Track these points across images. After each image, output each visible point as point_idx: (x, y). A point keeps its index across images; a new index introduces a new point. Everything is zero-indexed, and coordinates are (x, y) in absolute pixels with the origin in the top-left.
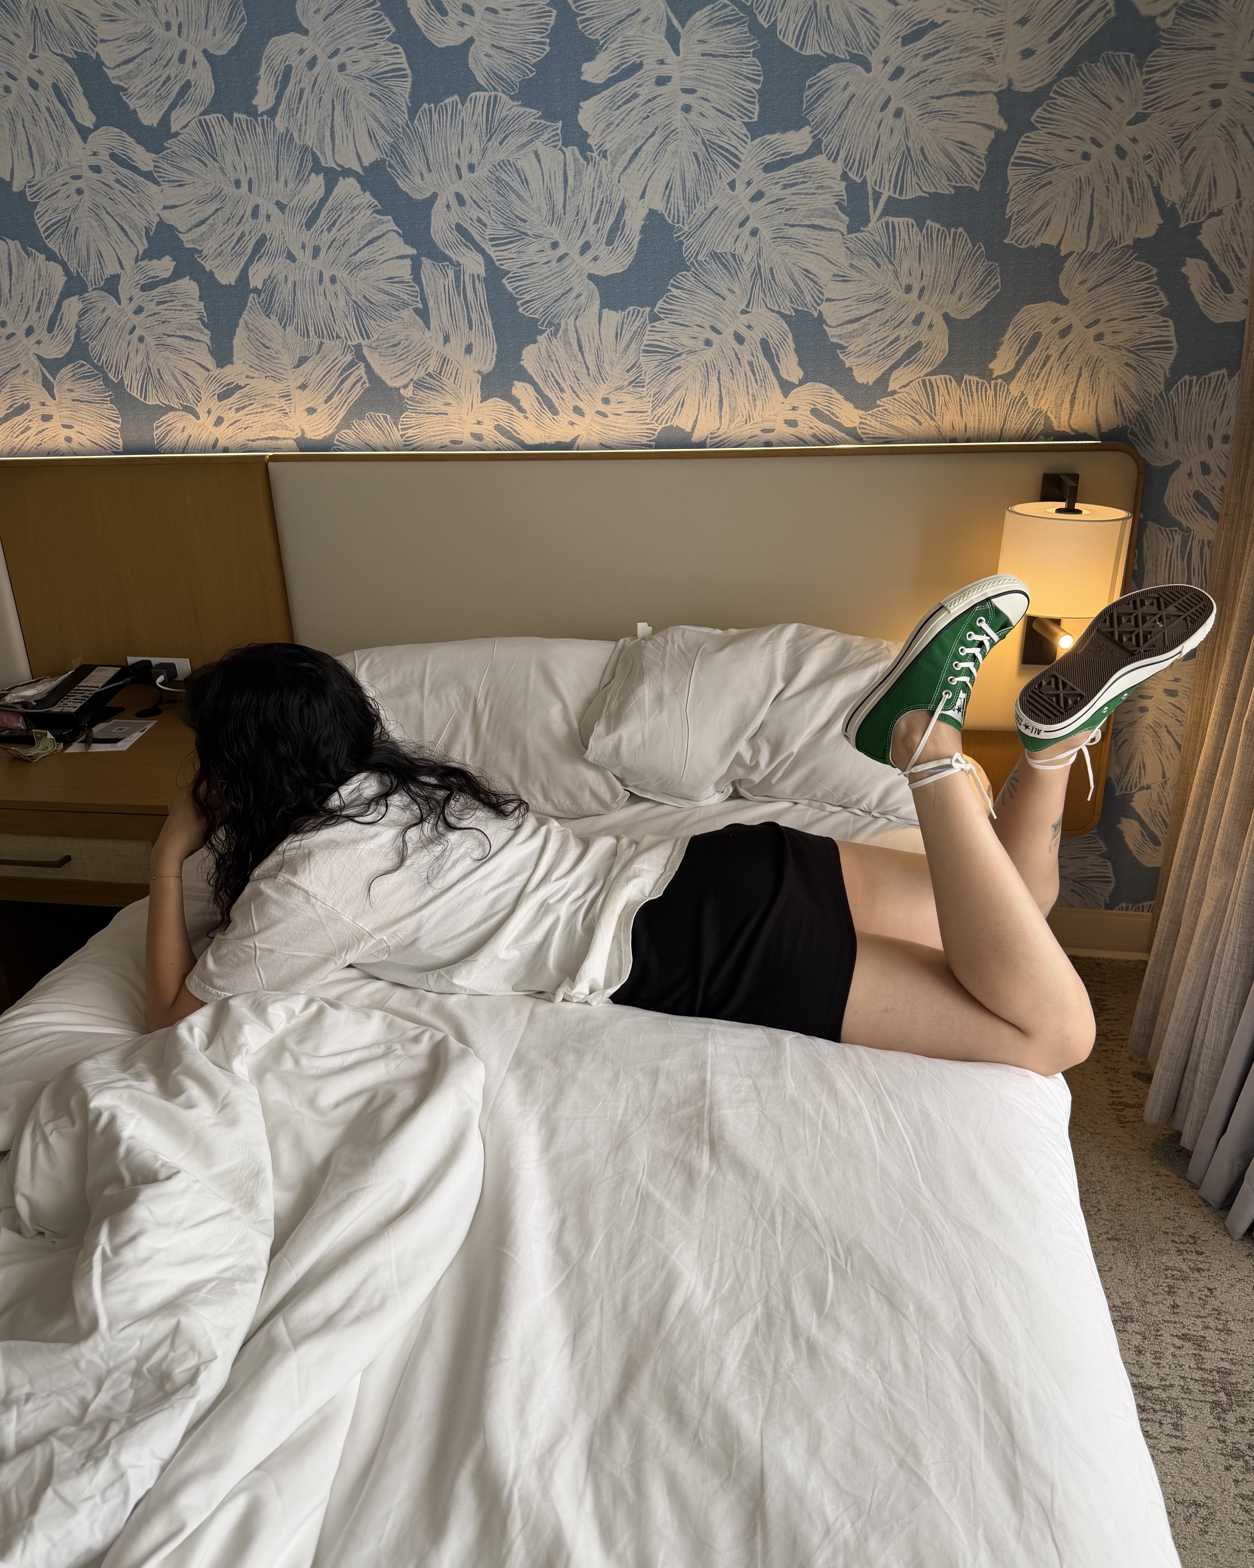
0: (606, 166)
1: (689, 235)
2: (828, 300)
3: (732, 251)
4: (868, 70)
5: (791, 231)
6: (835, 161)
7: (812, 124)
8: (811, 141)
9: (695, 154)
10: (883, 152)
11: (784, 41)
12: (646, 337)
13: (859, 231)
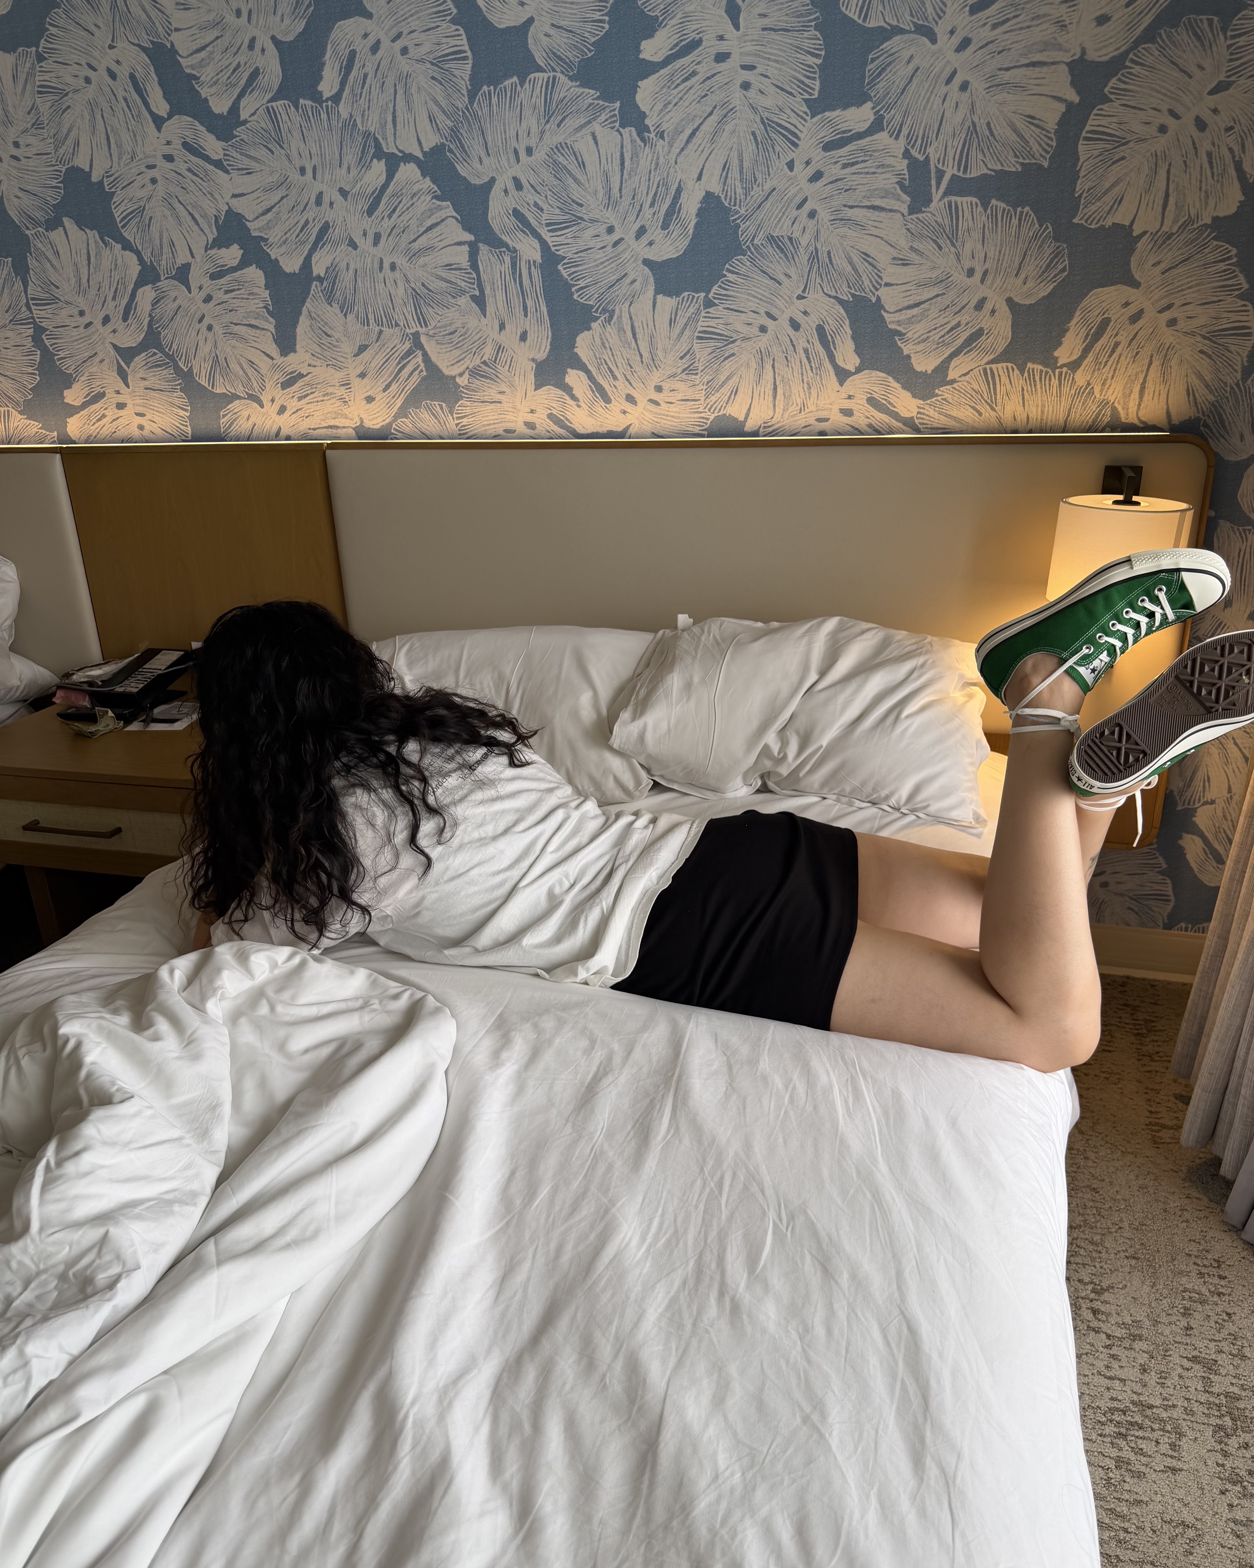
0: (663, 147)
1: (746, 218)
2: (887, 285)
3: (789, 234)
4: (934, 41)
5: (850, 213)
6: (897, 138)
7: (874, 99)
8: (872, 118)
9: (754, 134)
10: (947, 128)
11: (847, 13)
12: (700, 323)
13: (920, 211)
